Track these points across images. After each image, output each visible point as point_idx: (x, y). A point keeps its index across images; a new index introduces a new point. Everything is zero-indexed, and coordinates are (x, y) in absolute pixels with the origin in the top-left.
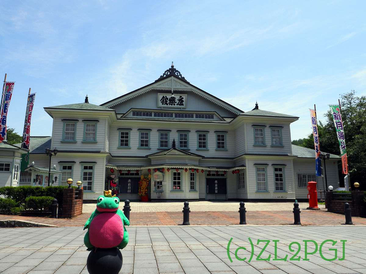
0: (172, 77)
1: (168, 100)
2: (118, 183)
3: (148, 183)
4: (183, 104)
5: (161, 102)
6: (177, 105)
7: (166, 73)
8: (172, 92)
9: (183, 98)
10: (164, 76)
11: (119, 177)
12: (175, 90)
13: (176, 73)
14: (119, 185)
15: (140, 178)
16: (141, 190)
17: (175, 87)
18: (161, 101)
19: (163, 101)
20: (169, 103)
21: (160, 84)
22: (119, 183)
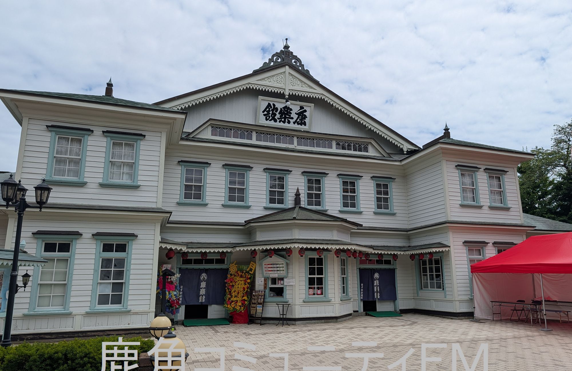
0: (287, 67)
1: (278, 111)
2: (178, 282)
3: (249, 281)
4: (305, 122)
5: (264, 115)
6: (294, 123)
7: (275, 58)
8: (287, 97)
9: (305, 111)
10: (270, 62)
11: (180, 269)
12: (291, 94)
13: (293, 61)
14: (180, 287)
15: (227, 270)
16: (232, 296)
17: (291, 88)
18: (263, 112)
19: (269, 113)
20: (278, 119)
21: (263, 79)
22: (180, 283)
